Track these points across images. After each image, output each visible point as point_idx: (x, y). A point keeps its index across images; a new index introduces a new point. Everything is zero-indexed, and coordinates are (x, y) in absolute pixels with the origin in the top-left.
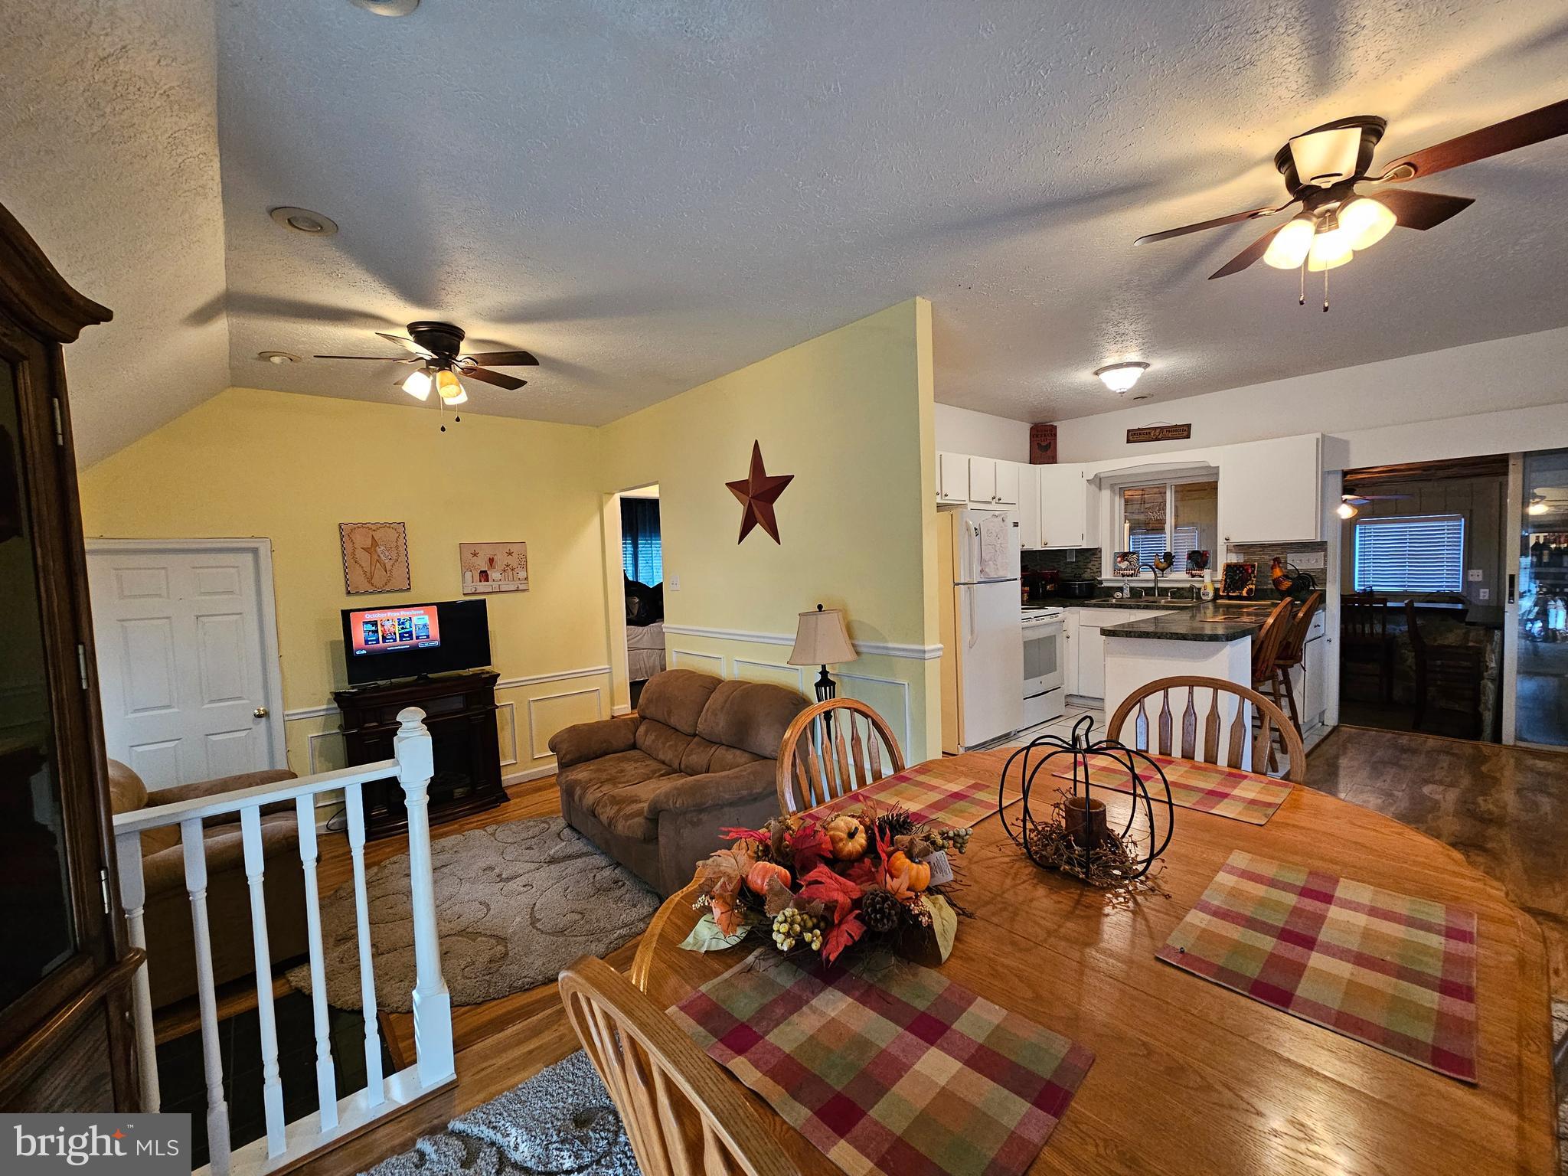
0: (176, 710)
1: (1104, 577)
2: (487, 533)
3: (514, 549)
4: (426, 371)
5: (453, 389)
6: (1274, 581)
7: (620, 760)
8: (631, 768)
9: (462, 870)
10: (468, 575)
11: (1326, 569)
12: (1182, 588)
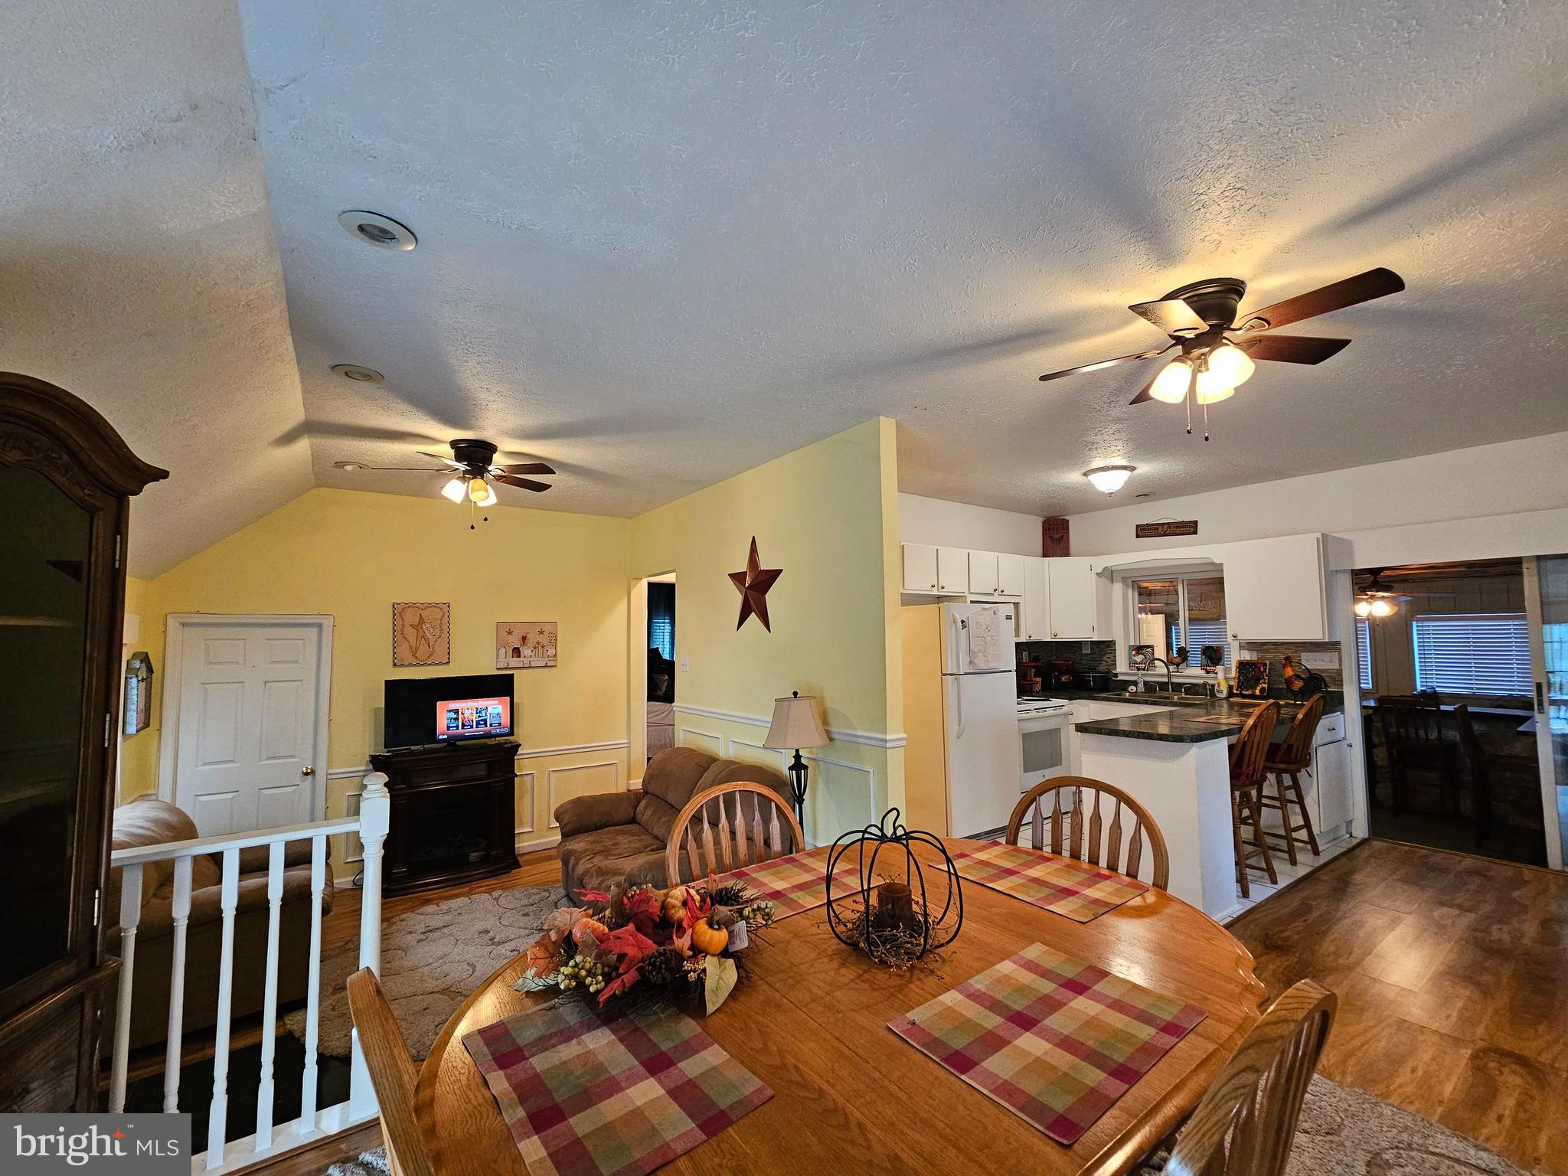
0: (238, 765)
1: (1118, 670)
2: (521, 613)
3: (547, 628)
4: (463, 479)
5: (483, 494)
6: (1286, 680)
7: (618, 833)
8: (625, 841)
9: (461, 931)
10: (502, 651)
11: (1341, 670)
12: (1197, 684)
